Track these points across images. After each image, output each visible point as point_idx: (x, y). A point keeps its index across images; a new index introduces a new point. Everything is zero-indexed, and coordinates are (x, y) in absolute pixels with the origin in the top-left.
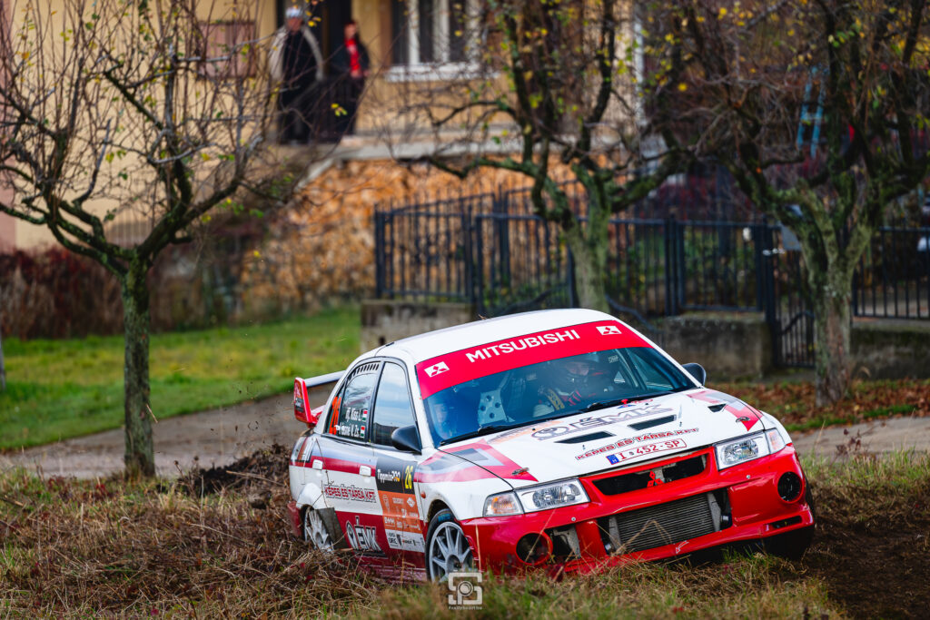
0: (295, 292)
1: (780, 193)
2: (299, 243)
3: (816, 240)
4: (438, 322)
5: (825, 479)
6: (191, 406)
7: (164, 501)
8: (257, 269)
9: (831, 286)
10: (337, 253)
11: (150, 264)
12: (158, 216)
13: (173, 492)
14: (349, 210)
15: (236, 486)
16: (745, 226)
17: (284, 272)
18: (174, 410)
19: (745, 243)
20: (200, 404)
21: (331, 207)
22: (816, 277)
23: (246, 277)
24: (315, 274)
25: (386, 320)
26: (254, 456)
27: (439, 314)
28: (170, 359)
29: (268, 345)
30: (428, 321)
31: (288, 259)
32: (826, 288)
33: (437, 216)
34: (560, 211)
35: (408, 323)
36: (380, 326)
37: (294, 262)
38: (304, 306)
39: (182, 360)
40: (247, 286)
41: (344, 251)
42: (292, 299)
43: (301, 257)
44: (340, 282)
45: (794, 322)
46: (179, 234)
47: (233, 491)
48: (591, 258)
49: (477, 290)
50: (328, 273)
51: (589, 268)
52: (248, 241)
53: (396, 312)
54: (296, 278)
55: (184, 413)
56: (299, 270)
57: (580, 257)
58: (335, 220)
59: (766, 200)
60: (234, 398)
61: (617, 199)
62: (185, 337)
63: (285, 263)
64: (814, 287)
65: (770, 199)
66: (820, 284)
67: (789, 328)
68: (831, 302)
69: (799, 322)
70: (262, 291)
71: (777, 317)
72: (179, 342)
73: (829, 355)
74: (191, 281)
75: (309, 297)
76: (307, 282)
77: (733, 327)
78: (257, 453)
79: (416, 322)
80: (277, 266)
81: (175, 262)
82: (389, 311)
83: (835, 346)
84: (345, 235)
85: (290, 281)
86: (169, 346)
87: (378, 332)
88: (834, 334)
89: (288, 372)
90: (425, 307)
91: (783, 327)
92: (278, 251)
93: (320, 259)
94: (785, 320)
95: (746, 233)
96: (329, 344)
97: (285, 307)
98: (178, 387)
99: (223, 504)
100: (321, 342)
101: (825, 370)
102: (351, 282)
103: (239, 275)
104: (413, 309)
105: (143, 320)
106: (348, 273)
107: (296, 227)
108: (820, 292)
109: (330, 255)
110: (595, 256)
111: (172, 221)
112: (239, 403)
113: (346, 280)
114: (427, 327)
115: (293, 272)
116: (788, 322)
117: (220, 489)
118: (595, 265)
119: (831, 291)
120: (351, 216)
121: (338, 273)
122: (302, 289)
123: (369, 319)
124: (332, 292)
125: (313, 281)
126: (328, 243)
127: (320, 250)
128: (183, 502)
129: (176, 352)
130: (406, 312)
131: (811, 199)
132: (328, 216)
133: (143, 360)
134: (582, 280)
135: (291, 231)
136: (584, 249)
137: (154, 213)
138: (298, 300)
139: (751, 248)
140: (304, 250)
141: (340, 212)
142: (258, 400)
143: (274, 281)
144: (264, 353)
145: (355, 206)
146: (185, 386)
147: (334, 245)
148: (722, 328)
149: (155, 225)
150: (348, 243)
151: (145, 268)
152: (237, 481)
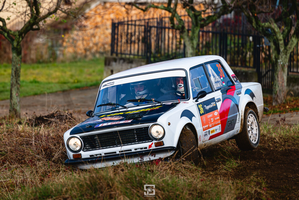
0: (83, 51)
1: (263, 24)
2: (86, 32)
3: (276, 42)
4: (133, 65)
5: (270, 133)
6: (39, 92)
7: (20, 128)
8: (69, 41)
9: (281, 60)
10: (100, 37)
11: (23, 38)
12: (27, 20)
13: (24, 124)
14: (105, 21)
15: (49, 124)
16: (251, 36)
17: (80, 43)
18: (32, 93)
19: (250, 42)
20: (42, 91)
21: (99, 19)
22: (275, 57)
23: (65, 44)
24: (91, 45)
25: (114, 64)
26: (56, 112)
27: (134, 62)
28: (33, 74)
29: (71, 71)
30: (130, 65)
31: (81, 38)
32: (279, 61)
33: (135, 25)
34: (181, 26)
35: (122, 65)
36: (112, 66)
37: (83, 40)
38: (86, 56)
39: (38, 74)
40: (65, 47)
41: (102, 37)
42: (82, 54)
43: (86, 38)
44: (100, 48)
45: (267, 73)
46: (34, 27)
47: (47, 126)
48: (191, 45)
49: (148, 54)
50: (96, 44)
51: (190, 48)
52: (66, 30)
53: (118, 61)
54: (84, 45)
55: (36, 94)
56: (85, 43)
57: (188, 44)
58: (100, 24)
59: (258, 26)
60: (55, 90)
61: (202, 23)
62: (40, 66)
63: (80, 40)
64: (274, 60)
65: (259, 26)
66: (277, 59)
67: (265, 75)
68: (280, 66)
69: (269, 73)
70: (71, 50)
71: (261, 70)
72: (38, 67)
73: (278, 86)
74: (44, 44)
75: (88, 53)
76: (88, 48)
77: (244, 74)
78: (57, 111)
79: (125, 65)
80: (77, 41)
81: (38, 37)
82: (115, 60)
83: (281, 83)
84: (103, 30)
85: (81, 47)
86: (34, 68)
87: (111, 68)
88: (281, 78)
89: (76, 81)
90: (129, 59)
91: (263, 74)
92: (77, 35)
93: (93, 39)
94: (264, 72)
95: (251, 38)
96: (94, 72)
97: (79, 56)
98: (34, 84)
99: (43, 130)
100: (91, 70)
101: (277, 92)
102: (104, 48)
103: (62, 43)
104: (124, 60)
105: (19, 59)
106: (103, 45)
107: (85, 26)
108: (276, 62)
109: (97, 38)
110: (193, 44)
111: (32, 22)
112: (56, 92)
113: (103, 47)
114: (129, 67)
115: (83, 44)
116: (265, 73)
117: (42, 124)
118: (193, 47)
119: (280, 62)
120: (106, 23)
121: (100, 45)
122: (86, 50)
123: (107, 62)
124: (97, 52)
125: (90, 47)
126: (96, 33)
127: (93, 35)
128: (28, 129)
129: (36, 71)
130: (122, 61)
131: (275, 27)
132: (97, 23)
133: (18, 74)
134: (187, 53)
135: (82, 28)
136: (189, 41)
137: (25, 18)
138: (84, 54)
139: (252, 43)
140: (87, 35)
141: (102, 22)
142: (64, 91)
143: (75, 47)
144: (69, 73)
145: (107, 20)
146: (37, 84)
147: (99, 34)
148: (240, 74)
149: (26, 23)
150: (104, 33)
151: (21, 39)
152: (49, 122)
